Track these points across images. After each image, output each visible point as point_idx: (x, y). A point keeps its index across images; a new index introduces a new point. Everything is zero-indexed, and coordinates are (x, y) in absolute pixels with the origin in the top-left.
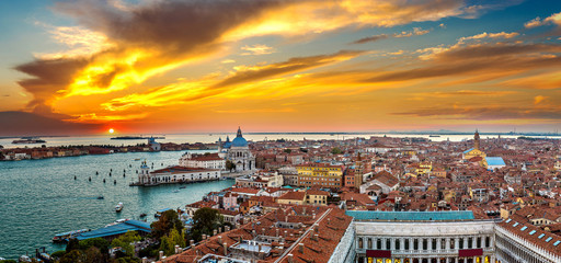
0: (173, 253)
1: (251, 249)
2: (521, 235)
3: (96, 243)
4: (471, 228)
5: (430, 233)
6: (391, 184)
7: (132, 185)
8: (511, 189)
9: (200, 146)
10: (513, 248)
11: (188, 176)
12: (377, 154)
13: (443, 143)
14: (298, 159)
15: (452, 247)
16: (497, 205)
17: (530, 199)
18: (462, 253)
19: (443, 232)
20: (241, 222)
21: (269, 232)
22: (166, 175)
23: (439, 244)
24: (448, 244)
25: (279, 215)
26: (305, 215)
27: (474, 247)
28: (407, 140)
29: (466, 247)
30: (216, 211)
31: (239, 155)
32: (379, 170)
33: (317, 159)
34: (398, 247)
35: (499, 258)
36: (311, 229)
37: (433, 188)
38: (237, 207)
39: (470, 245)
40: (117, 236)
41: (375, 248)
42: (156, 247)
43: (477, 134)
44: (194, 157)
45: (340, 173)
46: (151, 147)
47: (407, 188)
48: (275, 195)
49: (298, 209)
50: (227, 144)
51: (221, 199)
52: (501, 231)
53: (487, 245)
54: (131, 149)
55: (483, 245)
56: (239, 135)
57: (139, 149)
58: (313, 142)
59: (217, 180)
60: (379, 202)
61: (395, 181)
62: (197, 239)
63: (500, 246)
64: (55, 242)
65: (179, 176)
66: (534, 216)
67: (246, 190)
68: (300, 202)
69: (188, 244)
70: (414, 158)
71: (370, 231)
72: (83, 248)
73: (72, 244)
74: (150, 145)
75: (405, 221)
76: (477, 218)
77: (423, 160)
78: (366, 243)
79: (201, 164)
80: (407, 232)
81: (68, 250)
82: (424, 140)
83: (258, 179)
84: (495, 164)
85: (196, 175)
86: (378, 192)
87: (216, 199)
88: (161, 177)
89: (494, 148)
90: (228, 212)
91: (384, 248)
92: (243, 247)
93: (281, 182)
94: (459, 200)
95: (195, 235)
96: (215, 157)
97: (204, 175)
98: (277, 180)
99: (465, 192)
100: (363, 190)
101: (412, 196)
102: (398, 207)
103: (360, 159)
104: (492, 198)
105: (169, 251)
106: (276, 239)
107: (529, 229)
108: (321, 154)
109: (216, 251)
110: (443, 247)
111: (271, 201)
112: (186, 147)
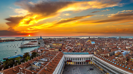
0: (28, 61)
1: (43, 60)
2: (98, 57)
3: (12, 59)
4: (88, 56)
5: (80, 57)
6: (72, 47)
7: (19, 47)
8: (96, 48)
9: (33, 39)
10: (97, 60)
11: (30, 46)
12: (69, 41)
13: (82, 39)
14: (53, 42)
15: (84, 60)
16: (93, 51)
17: (100, 50)
18: (86, 61)
19: (82, 57)
20: (41, 55)
21: (47, 57)
22: (26, 45)
23: (81, 59)
24: (83, 59)
25: (49, 53)
26: (54, 53)
27: (89, 60)
28: (75, 38)
29: (87, 60)
30: (36, 53)
31: (41, 41)
32: (69, 44)
33: (57, 42)
34: (73, 60)
35: (94, 62)
36: (56, 56)
37: (80, 48)
38: (41, 52)
39: (88, 59)
40: (16, 58)
41: (69, 60)
42: (24, 60)
43: (89, 37)
44: (32, 42)
45: (61, 45)
46: (23, 40)
47: (75, 48)
48: (48, 49)
49: (53, 52)
50: (38, 39)
51: (37, 50)
52: (94, 57)
53: (91, 59)
54: (19, 40)
55: (90, 59)
56: (41, 37)
57: (20, 40)
58: (56, 39)
59: (36, 46)
60: (69, 51)
61: (73, 46)
62: (33, 58)
63: (94, 60)
64: (3, 59)
65: (29, 46)
66: (101, 54)
67: (42, 48)
68: (53, 51)
69: (31, 59)
70: (77, 42)
71: (68, 57)
72: (9, 60)
73: (7, 60)
74: (23, 39)
75: (75, 54)
76: (89, 54)
77: (78, 42)
78: (67, 59)
79: (33, 43)
80: (75, 57)
81: (6, 61)
82: (78, 38)
83: (45, 46)
84: (93, 43)
85: (32, 45)
86: (69, 49)
87: (36, 50)
88: (25, 46)
89: (93, 40)
90: (39, 53)
91: (70, 60)
92: (42, 60)
93: (49, 47)
94: (86, 50)
95: (32, 57)
96: (36, 42)
97: (34, 45)
98: (49, 46)
99: (87, 49)
100: (66, 48)
101: (76, 49)
102: (73, 52)
103: (65, 42)
104: (92, 50)
105: (27, 61)
106: (49, 58)
107: (100, 56)
108: (58, 41)
109: (37, 61)
110: (82, 60)
111: (47, 50)
112: (30, 40)
